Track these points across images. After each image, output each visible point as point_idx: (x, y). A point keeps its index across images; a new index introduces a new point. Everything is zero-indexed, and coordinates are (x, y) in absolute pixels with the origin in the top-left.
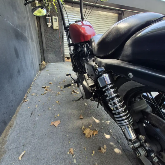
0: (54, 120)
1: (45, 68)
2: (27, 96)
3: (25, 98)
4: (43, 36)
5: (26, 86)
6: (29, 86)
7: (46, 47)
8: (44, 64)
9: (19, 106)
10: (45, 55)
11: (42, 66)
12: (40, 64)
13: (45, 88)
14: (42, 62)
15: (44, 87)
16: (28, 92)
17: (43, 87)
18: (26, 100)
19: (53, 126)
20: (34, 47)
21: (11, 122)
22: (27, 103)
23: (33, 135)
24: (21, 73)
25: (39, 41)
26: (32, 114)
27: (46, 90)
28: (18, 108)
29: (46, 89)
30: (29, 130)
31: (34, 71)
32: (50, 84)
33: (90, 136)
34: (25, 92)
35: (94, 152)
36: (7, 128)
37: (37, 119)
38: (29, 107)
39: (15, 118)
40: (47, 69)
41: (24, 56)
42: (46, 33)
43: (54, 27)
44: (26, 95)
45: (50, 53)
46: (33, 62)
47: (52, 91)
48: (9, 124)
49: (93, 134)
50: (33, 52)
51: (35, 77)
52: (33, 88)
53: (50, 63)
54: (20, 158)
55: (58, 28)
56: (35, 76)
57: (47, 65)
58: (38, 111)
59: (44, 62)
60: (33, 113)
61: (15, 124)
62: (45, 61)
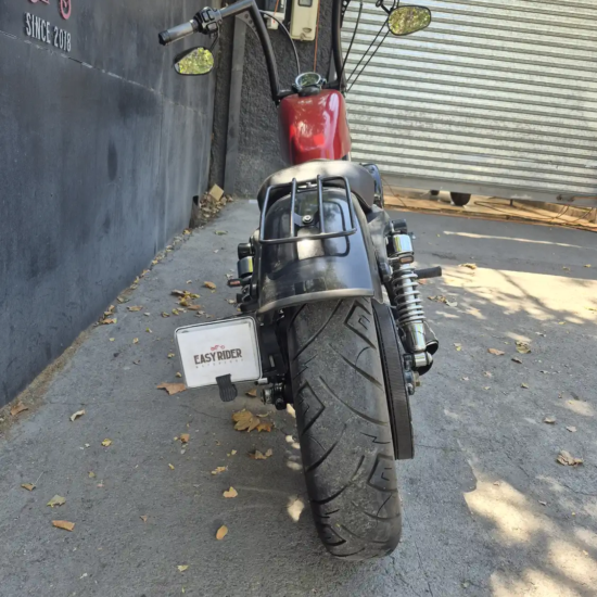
0: (171, 382)
1: (215, 217)
2: (114, 311)
3: (107, 313)
4: (238, 67)
5: (120, 278)
6: (128, 282)
7: (241, 119)
8: (218, 198)
9: (87, 331)
10: (229, 158)
11: (207, 209)
12: (195, 199)
13: (183, 296)
14: (209, 188)
15: (180, 292)
16: (121, 300)
17: (176, 294)
18: (107, 321)
19: (163, 391)
20: (184, 126)
21: (61, 358)
22: (109, 328)
23: (109, 394)
24: (113, 229)
25: (216, 90)
26: (116, 355)
27: (183, 305)
28: (82, 333)
29: (183, 300)
30: (101, 384)
31: (162, 230)
32: (207, 287)
33: (247, 429)
34: (111, 297)
35: (234, 452)
36: (50, 367)
37: (126, 368)
38: (112, 339)
39: (71, 354)
40: (219, 226)
41: (134, 171)
42: (251, 56)
43: (296, 32)
44: (112, 307)
45: (255, 153)
46: (164, 188)
47: (201, 312)
48: (56, 362)
49: (256, 428)
50: (172, 149)
51: (158, 253)
52: (141, 289)
53: (244, 197)
54: (73, 418)
55: (311, 36)
56: (162, 246)
57: (231, 205)
58: (134, 354)
59: (217, 191)
60: (121, 355)
61: (68, 366)
62: (222, 187)
